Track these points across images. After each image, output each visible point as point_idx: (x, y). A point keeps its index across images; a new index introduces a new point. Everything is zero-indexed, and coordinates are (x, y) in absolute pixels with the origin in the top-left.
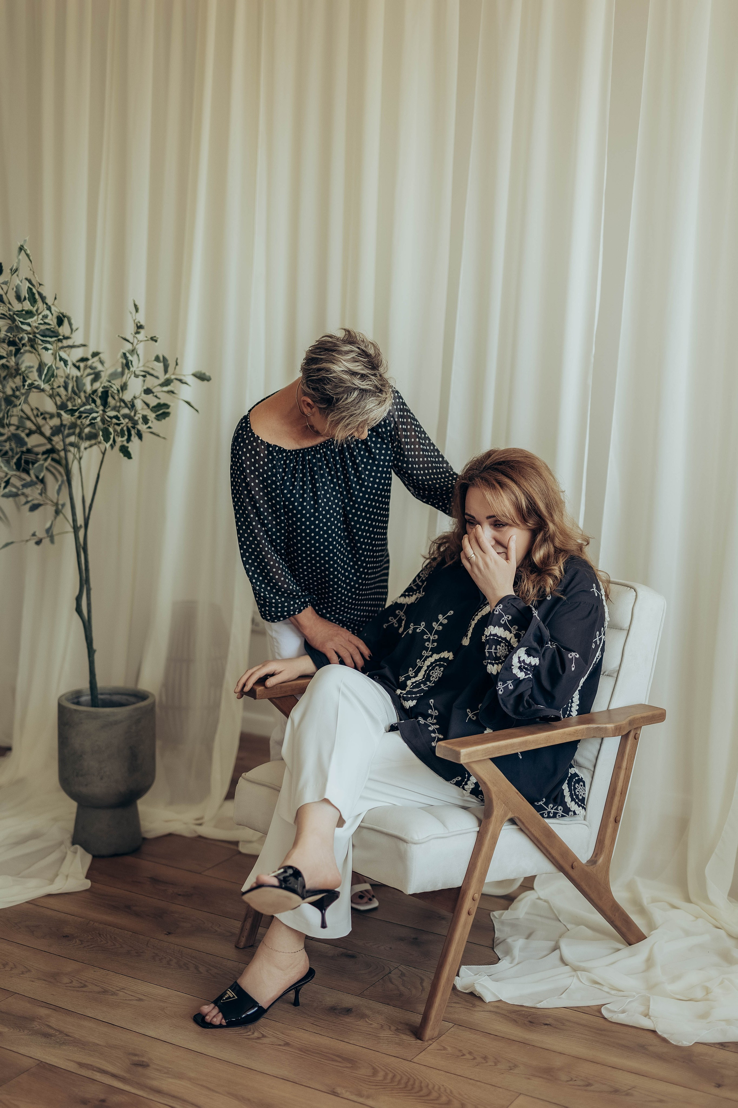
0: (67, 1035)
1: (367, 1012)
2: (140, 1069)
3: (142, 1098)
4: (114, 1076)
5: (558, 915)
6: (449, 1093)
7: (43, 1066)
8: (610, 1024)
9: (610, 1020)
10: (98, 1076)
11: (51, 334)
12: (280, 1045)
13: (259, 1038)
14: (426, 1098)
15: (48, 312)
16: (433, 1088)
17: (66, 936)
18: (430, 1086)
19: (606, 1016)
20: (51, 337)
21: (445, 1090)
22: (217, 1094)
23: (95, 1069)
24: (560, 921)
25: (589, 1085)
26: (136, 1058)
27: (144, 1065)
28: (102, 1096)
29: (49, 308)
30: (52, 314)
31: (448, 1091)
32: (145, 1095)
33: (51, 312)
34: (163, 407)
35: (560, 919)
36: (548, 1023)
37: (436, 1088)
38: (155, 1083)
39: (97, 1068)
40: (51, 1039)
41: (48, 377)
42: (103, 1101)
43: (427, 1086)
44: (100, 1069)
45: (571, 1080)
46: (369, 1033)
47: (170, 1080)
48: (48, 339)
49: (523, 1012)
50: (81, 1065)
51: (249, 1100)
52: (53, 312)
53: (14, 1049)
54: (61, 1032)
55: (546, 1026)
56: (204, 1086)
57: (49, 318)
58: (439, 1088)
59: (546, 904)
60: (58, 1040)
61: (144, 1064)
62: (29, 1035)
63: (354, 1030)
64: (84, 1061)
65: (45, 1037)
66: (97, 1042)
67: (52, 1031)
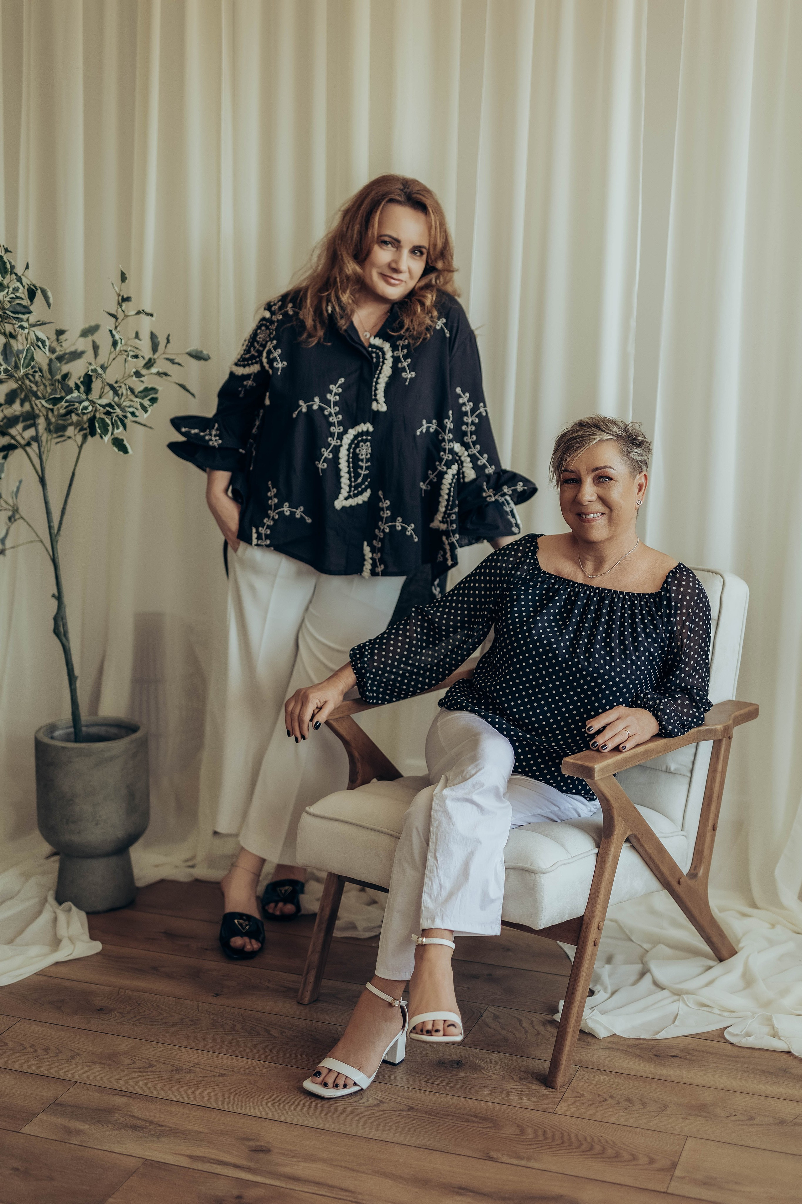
0: (160, 1125)
1: (479, 1062)
2: (262, 1155)
3: (282, 1189)
4: (237, 1166)
5: (629, 934)
6: (612, 1144)
7: (149, 1164)
8: (739, 1049)
9: (738, 1045)
10: (219, 1169)
11: (23, 310)
12: (403, 1110)
13: (376, 1105)
14: (589, 1153)
15: (18, 284)
16: (593, 1139)
17: (101, 1010)
18: (589, 1139)
19: (732, 1041)
20: (23, 314)
21: (607, 1142)
22: (363, 1175)
23: (211, 1161)
24: (632, 941)
25: (751, 1118)
26: (252, 1143)
27: (264, 1150)
28: (236, 1192)
29: (19, 280)
30: (24, 287)
31: (610, 1142)
32: (283, 1185)
33: (22, 284)
34: (151, 392)
35: (633, 938)
36: (675, 1054)
37: (596, 1140)
38: (288, 1170)
39: (213, 1159)
40: (144, 1132)
41: (27, 361)
42: (239, 1197)
43: (585, 1139)
44: (217, 1160)
45: (731, 1115)
46: (495, 1086)
47: (303, 1164)
48: (20, 316)
49: (644, 1046)
50: (191, 1157)
51: (401, 1177)
52: (24, 284)
53: (107, 1148)
54: (151, 1122)
55: (675, 1058)
56: (344, 1167)
57: (20, 291)
58: (600, 1140)
59: (613, 923)
60: (153, 1133)
61: (264, 1148)
62: (116, 1130)
63: (476, 1084)
64: (194, 1154)
65: (136, 1130)
66: (198, 1129)
67: (139, 1123)
